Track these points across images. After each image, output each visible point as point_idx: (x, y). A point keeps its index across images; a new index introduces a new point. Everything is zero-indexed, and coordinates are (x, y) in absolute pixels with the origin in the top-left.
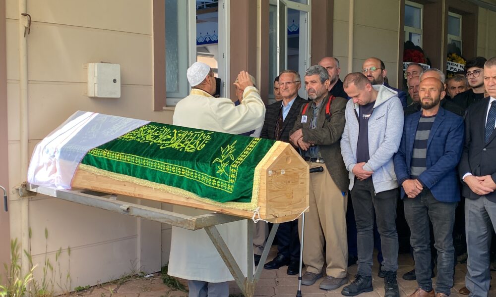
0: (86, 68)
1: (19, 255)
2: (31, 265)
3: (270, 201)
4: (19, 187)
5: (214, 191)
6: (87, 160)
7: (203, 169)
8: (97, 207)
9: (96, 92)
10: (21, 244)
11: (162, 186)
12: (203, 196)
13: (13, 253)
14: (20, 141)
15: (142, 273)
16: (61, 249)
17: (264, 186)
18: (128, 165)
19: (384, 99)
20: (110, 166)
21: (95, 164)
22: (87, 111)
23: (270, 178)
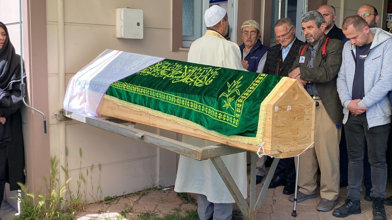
0: (114, 12)
1: (57, 170)
2: (67, 177)
3: (275, 136)
4: (57, 113)
5: (220, 124)
6: (111, 91)
7: (210, 103)
9: (123, 34)
10: (59, 161)
11: (172, 117)
12: (209, 129)
13: (52, 168)
14: (58, 74)
15: (160, 186)
17: (270, 122)
18: (144, 97)
19: (381, 41)
20: (129, 97)
21: (117, 95)
22: (114, 50)
23: (276, 114)
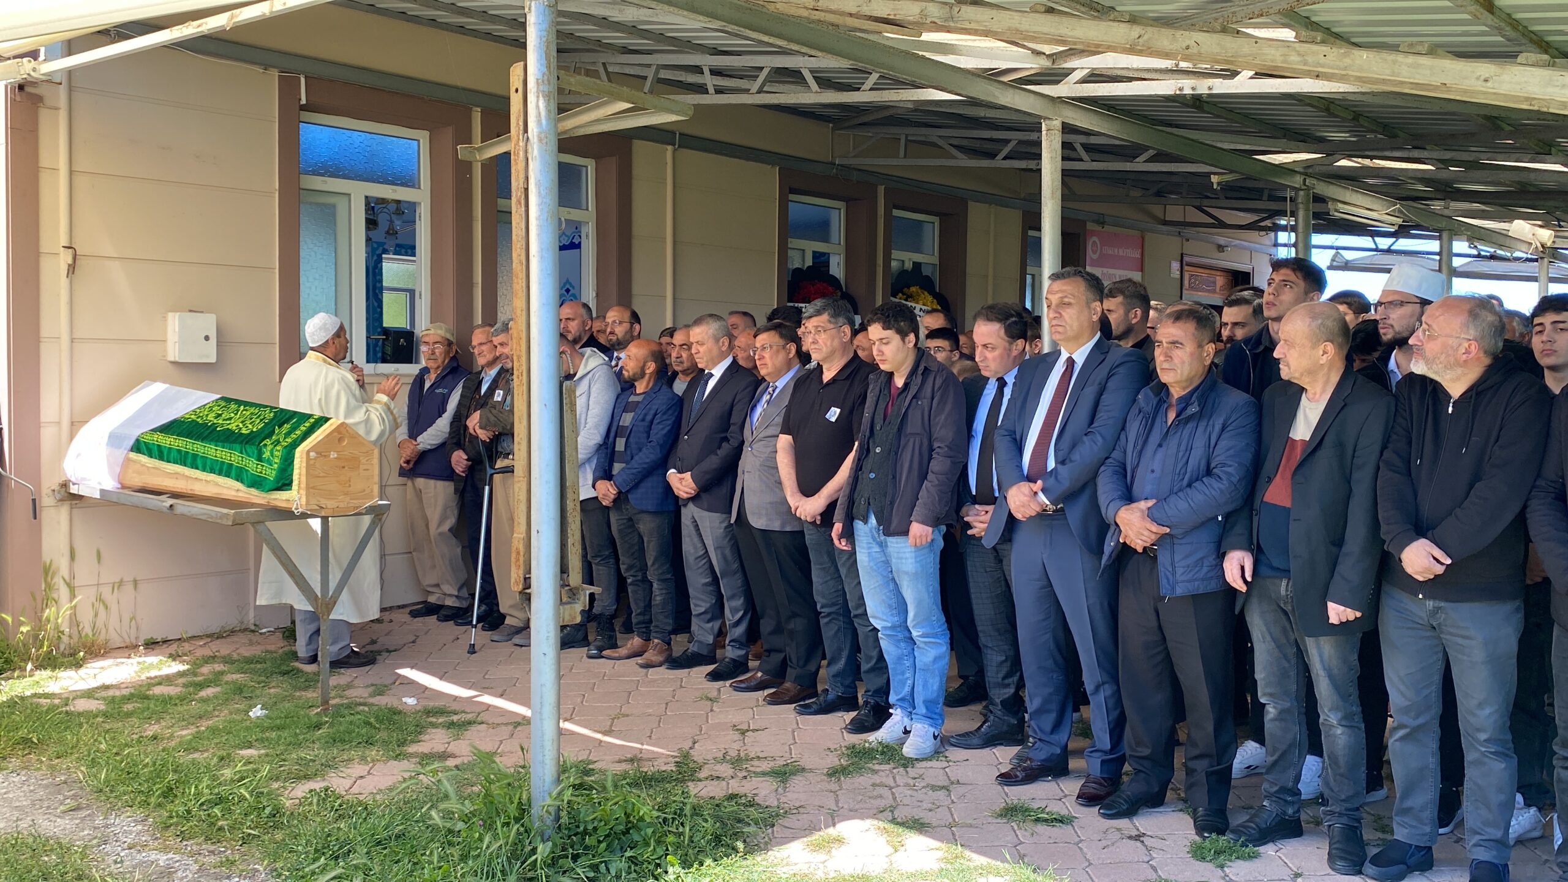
0: (165, 318)
1: (55, 583)
2: (73, 596)
3: (313, 488)
4: (57, 488)
5: (258, 479)
6: (138, 447)
7: (251, 454)
8: (143, 508)
9: (177, 355)
10: (58, 569)
11: (212, 477)
12: (249, 486)
13: (46, 581)
14: (59, 423)
15: (255, 625)
16: (121, 581)
17: (304, 471)
18: (179, 451)
19: (589, 368)
20: (160, 453)
21: (146, 452)
22: (155, 381)
23: (312, 462)
